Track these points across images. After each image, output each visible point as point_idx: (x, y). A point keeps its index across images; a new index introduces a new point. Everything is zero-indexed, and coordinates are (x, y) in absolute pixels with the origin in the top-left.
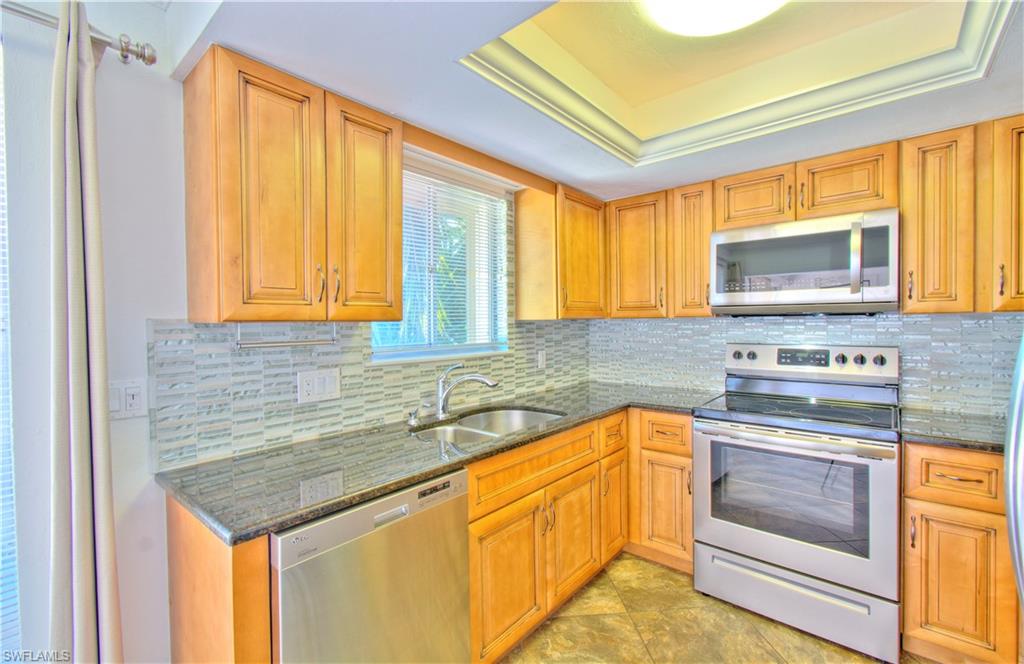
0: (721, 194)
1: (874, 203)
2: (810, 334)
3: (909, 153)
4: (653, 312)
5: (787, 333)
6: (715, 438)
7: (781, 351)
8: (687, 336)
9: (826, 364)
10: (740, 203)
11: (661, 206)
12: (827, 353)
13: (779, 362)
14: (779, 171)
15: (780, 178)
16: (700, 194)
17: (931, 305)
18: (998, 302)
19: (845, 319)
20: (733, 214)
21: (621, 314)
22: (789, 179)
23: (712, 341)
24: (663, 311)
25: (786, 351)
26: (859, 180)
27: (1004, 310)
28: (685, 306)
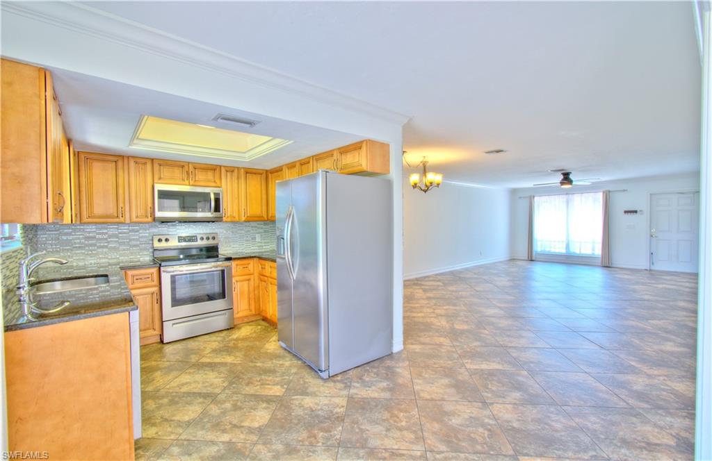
0: (156, 167)
1: (214, 184)
2: (187, 230)
3: (223, 170)
4: (117, 220)
5: (178, 229)
6: (172, 274)
7: (179, 237)
8: (125, 233)
9: (197, 241)
10: (166, 172)
11: (120, 164)
12: (196, 236)
13: (179, 242)
14: (182, 164)
15: (183, 167)
16: (145, 163)
17: (229, 220)
18: (243, 219)
19: (199, 223)
20: (162, 176)
21: (90, 220)
22: (186, 168)
23: (141, 235)
24: (122, 220)
25: (181, 237)
26: (210, 174)
27: (245, 221)
28: (137, 217)
